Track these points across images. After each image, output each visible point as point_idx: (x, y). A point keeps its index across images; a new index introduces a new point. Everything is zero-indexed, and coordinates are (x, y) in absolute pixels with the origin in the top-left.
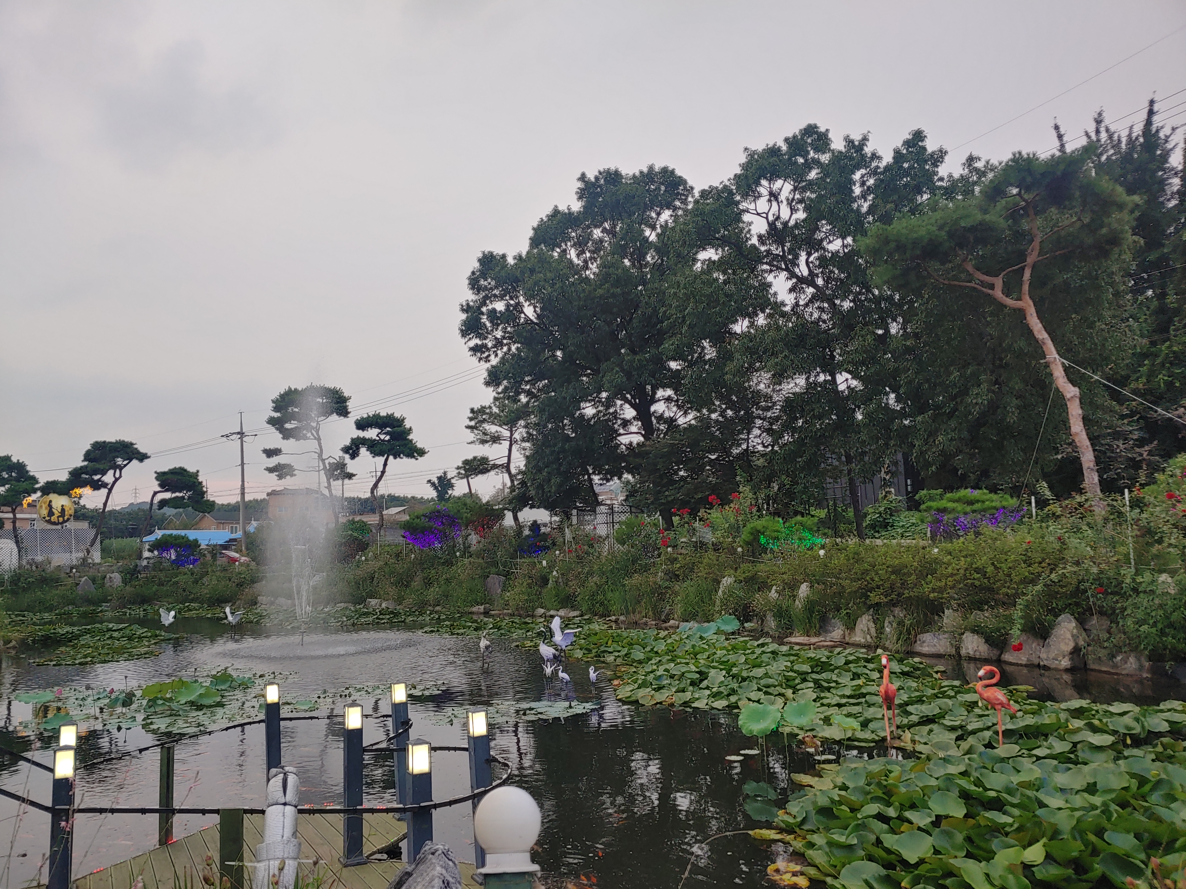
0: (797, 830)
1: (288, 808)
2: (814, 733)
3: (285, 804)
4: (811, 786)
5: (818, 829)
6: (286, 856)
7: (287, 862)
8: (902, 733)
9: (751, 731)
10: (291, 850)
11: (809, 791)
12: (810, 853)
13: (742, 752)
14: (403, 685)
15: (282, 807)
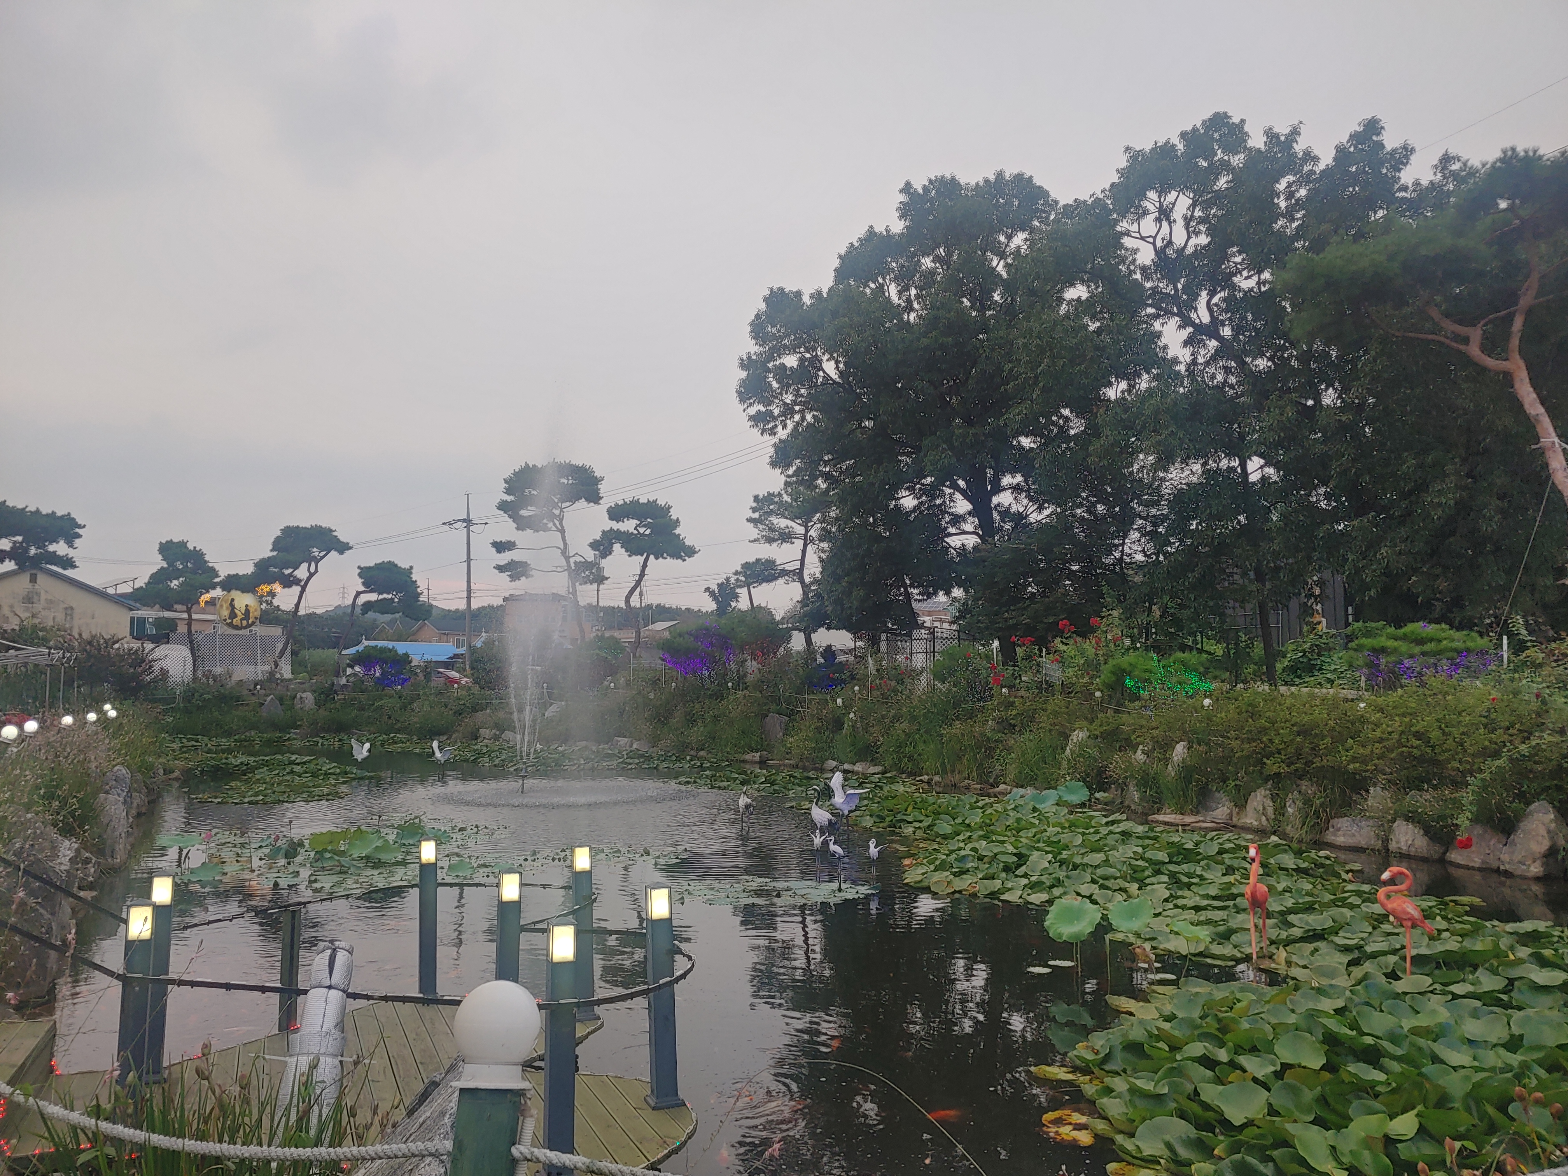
0: (1096, 1070)
1: (333, 992)
2: (1154, 944)
3: (330, 987)
4: (1131, 1014)
5: (1125, 1071)
6: (322, 1051)
7: (322, 1059)
8: (1275, 951)
9: (1060, 935)
10: (331, 1044)
11: (1126, 1020)
12: (1104, 1101)
14: (587, 849)
15: (326, 990)
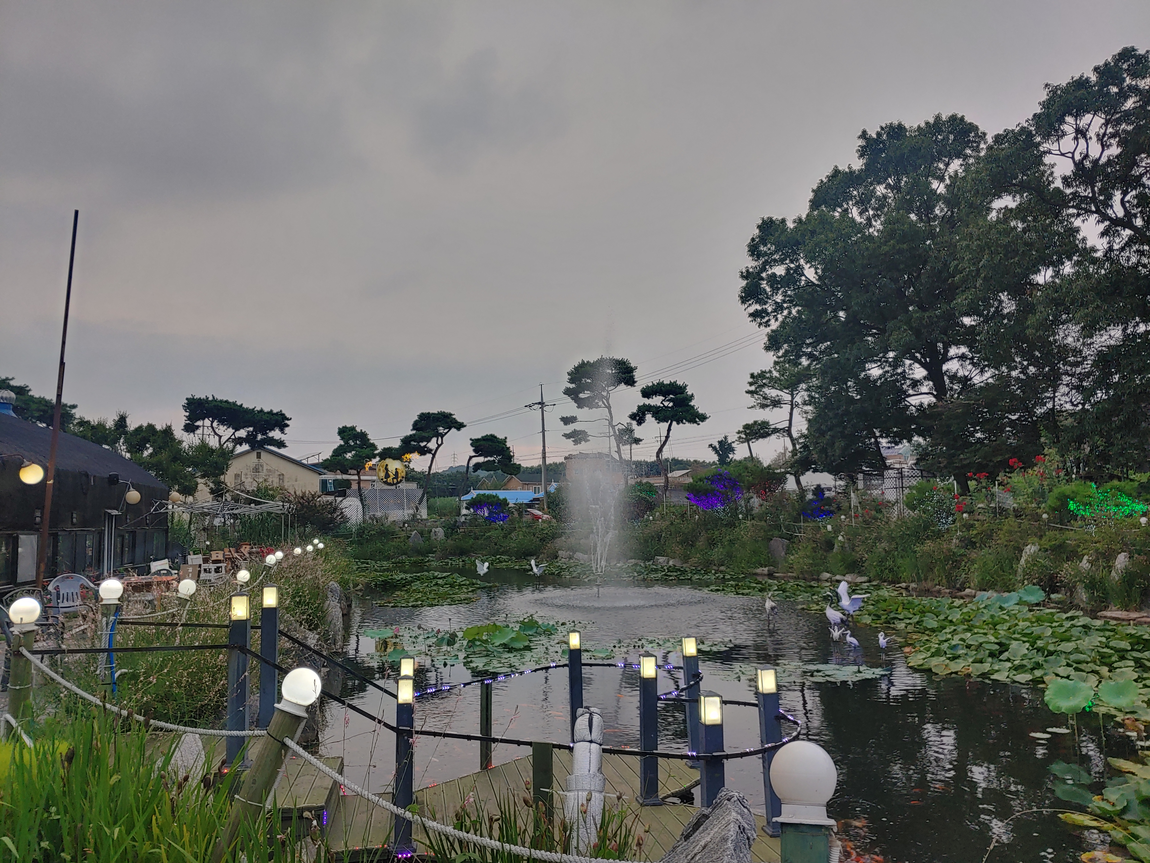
0: (1117, 819)
1: (594, 745)
2: (1135, 716)
3: (591, 742)
4: (1133, 774)
5: (1143, 821)
6: (592, 788)
9: (1059, 708)
10: (596, 783)
11: (1131, 779)
12: (1133, 845)
13: (1049, 730)
14: (694, 639)
15: (588, 744)
